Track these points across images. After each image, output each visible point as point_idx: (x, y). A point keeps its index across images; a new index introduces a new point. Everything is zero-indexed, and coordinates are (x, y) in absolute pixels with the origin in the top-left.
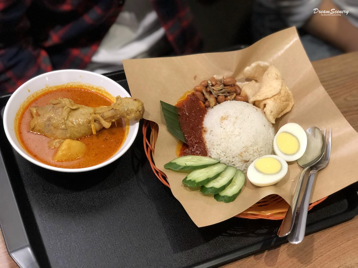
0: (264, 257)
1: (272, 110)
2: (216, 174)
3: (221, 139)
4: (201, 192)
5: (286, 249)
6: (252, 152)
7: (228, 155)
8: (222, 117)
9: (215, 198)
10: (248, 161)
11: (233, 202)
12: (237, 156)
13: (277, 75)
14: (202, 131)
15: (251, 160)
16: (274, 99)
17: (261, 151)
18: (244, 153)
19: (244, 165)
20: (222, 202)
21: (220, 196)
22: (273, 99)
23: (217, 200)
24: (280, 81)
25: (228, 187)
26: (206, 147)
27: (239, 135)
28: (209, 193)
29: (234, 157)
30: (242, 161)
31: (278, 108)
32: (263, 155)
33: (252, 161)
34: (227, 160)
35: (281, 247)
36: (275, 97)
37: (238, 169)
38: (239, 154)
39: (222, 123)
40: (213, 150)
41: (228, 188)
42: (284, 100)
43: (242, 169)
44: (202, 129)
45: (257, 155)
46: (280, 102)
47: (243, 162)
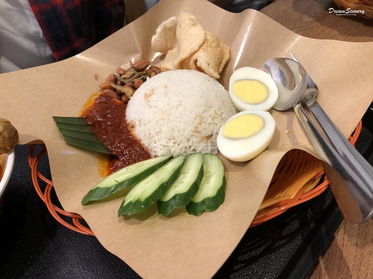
0: (324, 272)
1: (209, 62)
2: (173, 172)
3: (158, 122)
4: (161, 215)
5: (346, 237)
6: (210, 120)
7: (180, 139)
8: (145, 94)
9: (189, 214)
10: (212, 135)
11: (224, 203)
12: (192, 136)
13: (191, 19)
14: (129, 129)
15: (215, 132)
16: (204, 49)
17: (222, 114)
18: (199, 126)
19: (209, 144)
20: (205, 214)
21: (197, 204)
22: (201, 50)
23: (196, 214)
24: (199, 25)
25: (202, 183)
26: (144, 147)
27: (180, 105)
28: (175, 208)
29: (189, 140)
30: (203, 139)
31: (214, 58)
32: (227, 119)
33: (217, 134)
34: (181, 149)
35: (336, 238)
36: (204, 47)
37: (204, 153)
38: (194, 131)
39: (149, 101)
40: (155, 145)
41: (202, 185)
42: (215, 46)
43: (209, 151)
44: (127, 128)
45: (220, 122)
46: (213, 50)
47: (205, 140)
